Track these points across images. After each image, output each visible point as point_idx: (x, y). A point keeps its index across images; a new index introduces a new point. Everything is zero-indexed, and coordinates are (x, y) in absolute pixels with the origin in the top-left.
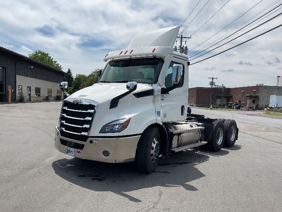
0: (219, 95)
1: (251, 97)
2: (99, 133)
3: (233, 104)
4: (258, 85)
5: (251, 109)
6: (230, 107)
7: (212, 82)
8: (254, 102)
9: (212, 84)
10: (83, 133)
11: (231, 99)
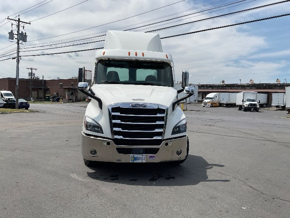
0: (40, 87)
1: (69, 89)
2: (172, 135)
3: (51, 96)
4: (73, 78)
5: (70, 100)
6: (48, 100)
7: (32, 73)
8: (72, 94)
9: (31, 75)
10: (154, 138)
11: (48, 91)
